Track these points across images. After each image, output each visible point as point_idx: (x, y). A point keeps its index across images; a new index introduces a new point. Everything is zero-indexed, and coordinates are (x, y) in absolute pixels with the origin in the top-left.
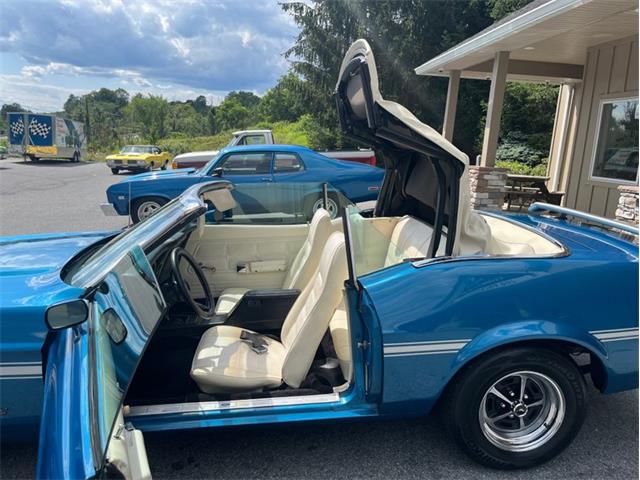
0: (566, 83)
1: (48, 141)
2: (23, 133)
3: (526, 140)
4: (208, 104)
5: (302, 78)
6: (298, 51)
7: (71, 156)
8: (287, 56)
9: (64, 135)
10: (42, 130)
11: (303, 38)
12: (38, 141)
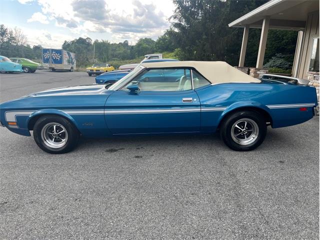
0: (301, 30)
1: (60, 62)
2: (49, 58)
3: (283, 58)
4: (129, 44)
5: (176, 30)
6: (175, 17)
7: (70, 69)
8: (169, 20)
9: (67, 59)
10: (58, 57)
11: (177, 11)
12: (56, 61)
